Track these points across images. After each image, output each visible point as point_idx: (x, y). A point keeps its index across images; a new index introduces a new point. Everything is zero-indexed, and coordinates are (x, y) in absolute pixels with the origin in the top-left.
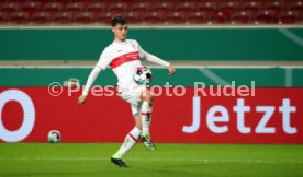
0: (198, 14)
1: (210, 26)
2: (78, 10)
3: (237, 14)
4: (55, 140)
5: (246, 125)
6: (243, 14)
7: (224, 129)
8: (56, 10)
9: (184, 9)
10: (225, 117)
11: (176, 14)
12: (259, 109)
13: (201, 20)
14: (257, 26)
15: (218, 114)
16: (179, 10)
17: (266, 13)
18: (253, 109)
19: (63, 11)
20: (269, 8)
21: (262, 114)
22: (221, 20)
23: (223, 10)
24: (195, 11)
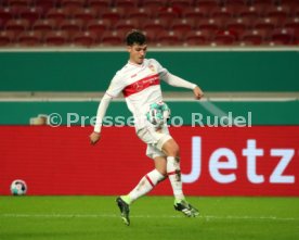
0: (199, 33)
1: (213, 48)
2: (48, 28)
3: (247, 33)
4: (20, 192)
5: (258, 172)
6: (255, 33)
7: (231, 178)
8: (21, 28)
9: (182, 27)
10: (232, 163)
11: (171, 34)
12: (275, 152)
13: (202, 41)
14: (272, 48)
15: (224, 159)
16: (175, 28)
17: (284, 32)
18: (267, 152)
19: (30, 29)
20: (287, 26)
21: (278, 159)
22: (228, 41)
23: (229, 27)
24: (195, 29)
